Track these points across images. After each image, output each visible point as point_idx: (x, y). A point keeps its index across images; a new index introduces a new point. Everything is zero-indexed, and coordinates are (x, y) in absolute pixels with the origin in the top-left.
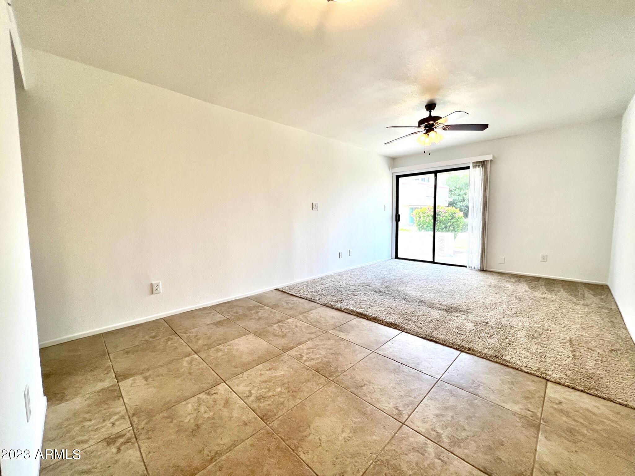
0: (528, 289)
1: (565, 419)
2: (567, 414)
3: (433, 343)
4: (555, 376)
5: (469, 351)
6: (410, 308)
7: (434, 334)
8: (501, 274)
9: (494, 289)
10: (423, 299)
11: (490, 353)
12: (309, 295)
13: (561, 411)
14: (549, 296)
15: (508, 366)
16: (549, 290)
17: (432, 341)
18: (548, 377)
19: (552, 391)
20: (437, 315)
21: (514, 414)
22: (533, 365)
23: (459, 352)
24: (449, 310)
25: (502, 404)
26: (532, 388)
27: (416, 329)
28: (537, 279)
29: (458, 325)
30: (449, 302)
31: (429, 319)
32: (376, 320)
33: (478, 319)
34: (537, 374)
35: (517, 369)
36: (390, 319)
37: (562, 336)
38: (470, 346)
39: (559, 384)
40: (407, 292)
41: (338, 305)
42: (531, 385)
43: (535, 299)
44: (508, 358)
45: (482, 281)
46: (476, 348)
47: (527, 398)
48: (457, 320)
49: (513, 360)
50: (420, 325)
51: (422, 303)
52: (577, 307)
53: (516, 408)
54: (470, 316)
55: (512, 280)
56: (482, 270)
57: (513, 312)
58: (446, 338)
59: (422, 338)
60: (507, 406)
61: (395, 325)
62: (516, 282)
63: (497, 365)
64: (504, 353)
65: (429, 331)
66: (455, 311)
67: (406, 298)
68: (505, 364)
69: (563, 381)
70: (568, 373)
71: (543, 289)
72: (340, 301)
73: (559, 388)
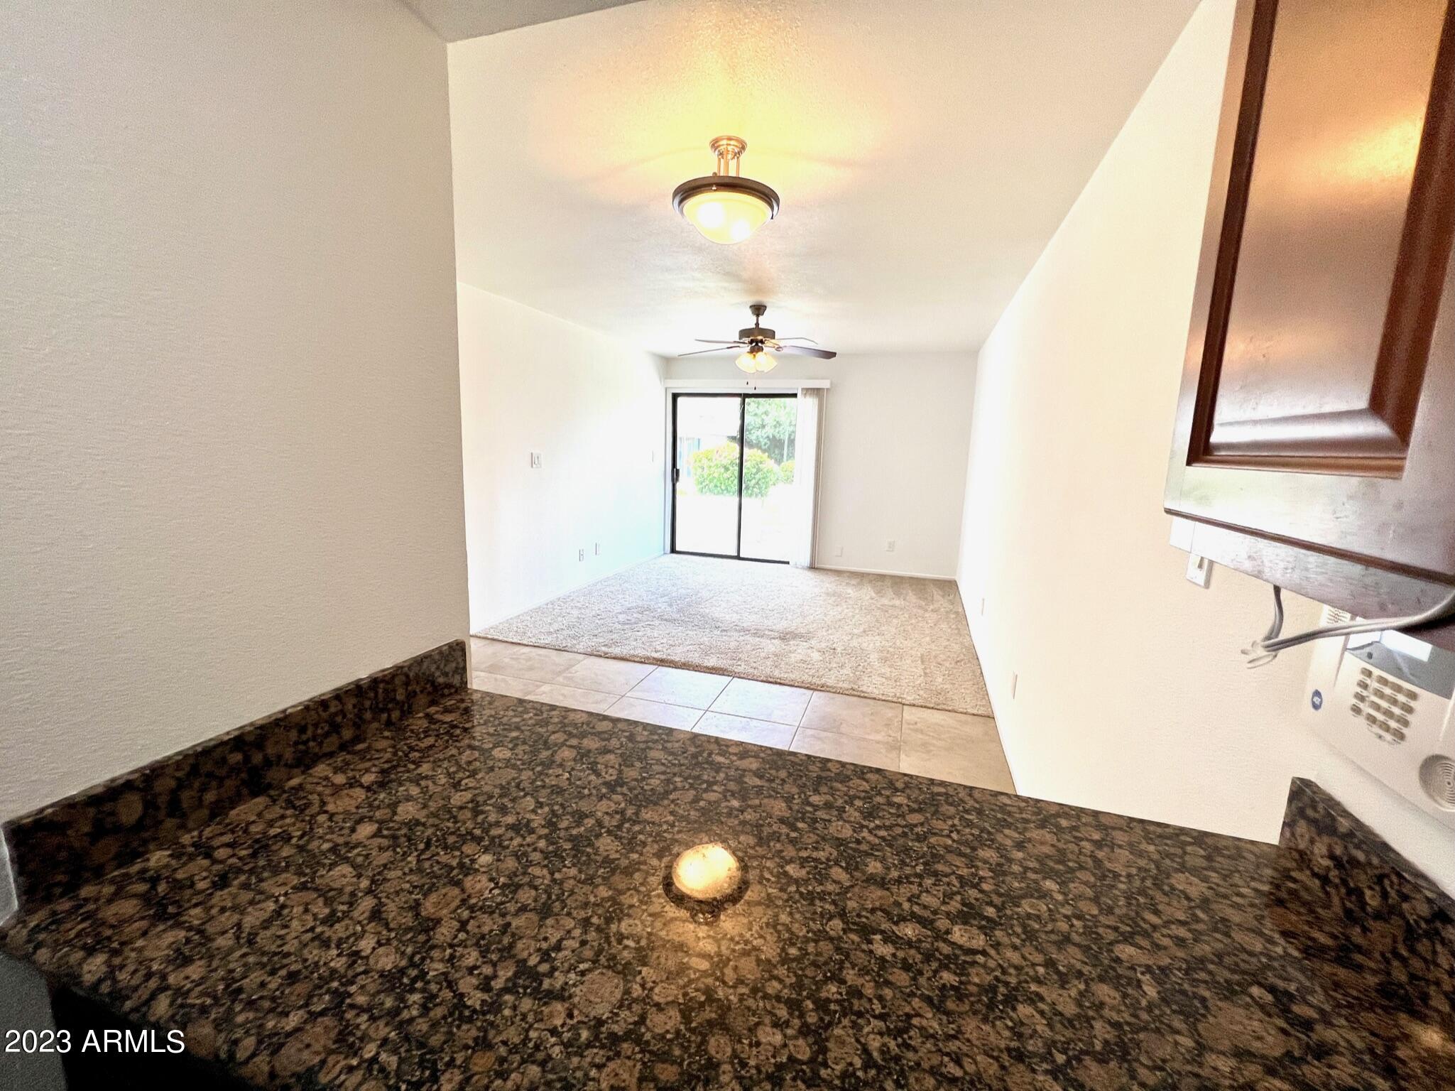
0: (874, 595)
1: (920, 736)
2: (922, 732)
3: (778, 686)
4: (909, 699)
5: (822, 688)
6: (732, 640)
7: (777, 673)
8: (838, 573)
9: (833, 599)
10: (745, 625)
11: (846, 685)
12: (550, 639)
13: (916, 730)
14: (897, 602)
15: (865, 697)
16: (898, 594)
17: (776, 683)
18: (904, 701)
19: (910, 713)
20: (772, 646)
21: (878, 742)
22: (890, 692)
23: (811, 692)
24: (785, 637)
25: (867, 737)
26: (890, 715)
27: (752, 670)
28: (882, 577)
29: (801, 657)
30: (782, 626)
31: (763, 655)
32: (690, 666)
33: (823, 645)
34: (895, 700)
35: (875, 699)
36: (712, 662)
37: (913, 652)
38: (823, 681)
39: (914, 705)
40: (716, 615)
41: (616, 651)
42: (889, 712)
43: (884, 609)
44: (864, 689)
45: (816, 586)
46: (831, 682)
47: (887, 725)
48: (799, 651)
49: (869, 690)
50: (755, 665)
51: (745, 631)
52: (927, 615)
53: (879, 737)
54: (813, 642)
55: (854, 582)
56: (813, 567)
57: (862, 629)
58: (793, 676)
59: (762, 681)
60: (871, 737)
61: (722, 669)
62: (858, 584)
63: (855, 699)
64: (860, 683)
65: (768, 670)
66: (794, 638)
67: (716, 625)
68: (863, 696)
69: (916, 702)
70: (921, 692)
71: (890, 592)
72: (616, 643)
73: (914, 709)
